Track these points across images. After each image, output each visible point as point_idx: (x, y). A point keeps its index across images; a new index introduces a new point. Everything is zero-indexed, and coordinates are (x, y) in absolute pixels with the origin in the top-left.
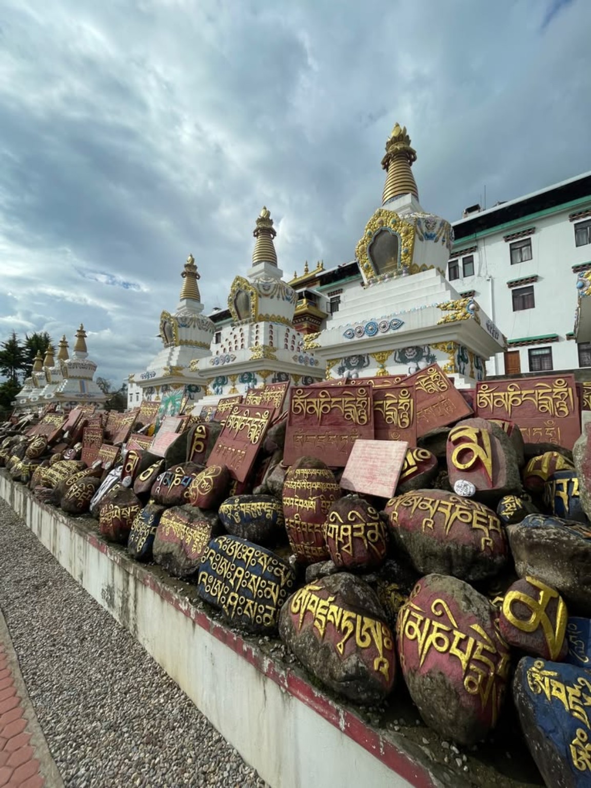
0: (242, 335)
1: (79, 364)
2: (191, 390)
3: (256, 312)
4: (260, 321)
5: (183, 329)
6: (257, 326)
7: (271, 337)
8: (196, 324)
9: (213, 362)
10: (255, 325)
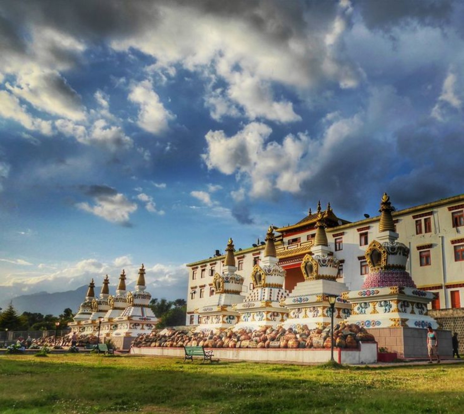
0: (258, 293)
1: (141, 295)
2: (230, 318)
3: (264, 282)
4: (266, 287)
5: (227, 283)
6: (264, 290)
7: (271, 296)
8: (233, 281)
9: (244, 306)
10: (264, 289)
